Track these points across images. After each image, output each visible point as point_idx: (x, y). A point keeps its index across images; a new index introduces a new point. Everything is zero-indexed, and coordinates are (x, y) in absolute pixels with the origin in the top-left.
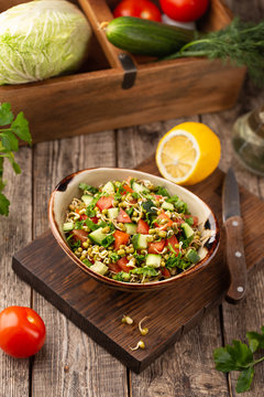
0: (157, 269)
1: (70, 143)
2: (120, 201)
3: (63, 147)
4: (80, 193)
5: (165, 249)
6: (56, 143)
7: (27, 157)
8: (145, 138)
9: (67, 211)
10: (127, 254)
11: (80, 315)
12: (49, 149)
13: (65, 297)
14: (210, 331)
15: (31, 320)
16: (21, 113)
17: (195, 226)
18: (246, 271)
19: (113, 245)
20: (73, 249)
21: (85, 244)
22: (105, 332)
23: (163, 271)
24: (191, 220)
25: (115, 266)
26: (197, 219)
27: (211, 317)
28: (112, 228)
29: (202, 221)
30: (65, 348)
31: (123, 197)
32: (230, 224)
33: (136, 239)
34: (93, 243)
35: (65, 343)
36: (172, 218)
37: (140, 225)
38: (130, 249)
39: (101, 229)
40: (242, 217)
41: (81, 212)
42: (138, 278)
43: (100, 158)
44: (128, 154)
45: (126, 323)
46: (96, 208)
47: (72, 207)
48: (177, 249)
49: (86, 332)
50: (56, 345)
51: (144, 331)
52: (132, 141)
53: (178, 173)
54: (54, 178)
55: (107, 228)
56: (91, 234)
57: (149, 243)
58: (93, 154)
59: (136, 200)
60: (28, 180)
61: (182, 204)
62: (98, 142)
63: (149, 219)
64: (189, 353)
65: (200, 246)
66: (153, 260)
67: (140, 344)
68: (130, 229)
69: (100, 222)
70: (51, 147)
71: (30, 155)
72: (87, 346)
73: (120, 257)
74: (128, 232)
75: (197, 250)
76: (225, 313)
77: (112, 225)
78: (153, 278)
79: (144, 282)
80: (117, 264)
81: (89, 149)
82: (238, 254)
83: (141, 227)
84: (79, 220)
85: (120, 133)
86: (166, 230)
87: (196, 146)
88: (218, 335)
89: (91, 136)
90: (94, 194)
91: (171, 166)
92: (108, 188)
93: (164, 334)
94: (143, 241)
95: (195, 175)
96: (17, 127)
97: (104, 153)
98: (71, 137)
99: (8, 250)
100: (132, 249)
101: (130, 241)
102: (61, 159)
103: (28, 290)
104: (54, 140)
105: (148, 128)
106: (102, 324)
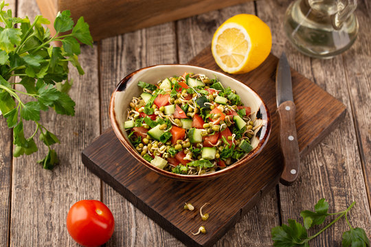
0: (212, 161)
1: (133, 37)
2: (176, 98)
3: (126, 41)
4: (139, 91)
5: (219, 142)
6: (120, 38)
7: (93, 54)
8: (203, 28)
9: (128, 109)
10: (184, 148)
11: (146, 205)
12: (113, 44)
13: (131, 188)
14: (268, 210)
15: (100, 212)
16: (82, 18)
17: (247, 116)
18: (298, 154)
19: (170, 141)
20: (134, 145)
21: (145, 140)
22: (169, 219)
23: (218, 162)
24: (244, 111)
25: (173, 160)
26: (249, 108)
27: (268, 197)
28: (169, 124)
29: (254, 111)
30: (133, 234)
31: (178, 94)
32: (283, 109)
33: (192, 134)
34: (152, 139)
35: (133, 230)
36: (224, 112)
37: (195, 120)
38: (186, 143)
39: (159, 126)
40: (294, 101)
41: (140, 110)
42: (195, 170)
43: (161, 51)
44: (188, 44)
45: (188, 210)
46: (154, 106)
47: (132, 104)
48: (230, 141)
49: (152, 219)
50: (125, 232)
51: (204, 217)
52: (191, 31)
53: (233, 63)
54: (118, 72)
55: (164, 125)
56: (150, 131)
57: (203, 138)
58: (155, 46)
59: (191, 96)
60: (95, 76)
61: (235, 96)
62: (159, 35)
63: (203, 113)
64: (249, 232)
65: (253, 135)
66: (208, 153)
67: (202, 229)
68: (185, 124)
69: (157, 119)
70: (115, 42)
71: (96, 51)
72: (154, 231)
73: (177, 151)
74: (184, 127)
75: (250, 139)
76: (281, 193)
77: (169, 121)
78: (209, 169)
79: (201, 174)
80: (175, 158)
81: (151, 42)
82: (291, 138)
83: (196, 122)
84: (139, 117)
85: (180, 24)
86: (219, 124)
87: (248, 37)
88: (276, 214)
89: (152, 28)
90: (152, 91)
91: (226, 56)
92: (165, 85)
93: (223, 218)
94: (198, 135)
95: (247, 65)
96: (78, 31)
97: (165, 44)
98: (133, 32)
99: (78, 144)
100: (188, 143)
101: (187, 135)
102: (124, 54)
103: (98, 181)
104: (117, 36)
105: (206, 17)
106: (165, 212)
